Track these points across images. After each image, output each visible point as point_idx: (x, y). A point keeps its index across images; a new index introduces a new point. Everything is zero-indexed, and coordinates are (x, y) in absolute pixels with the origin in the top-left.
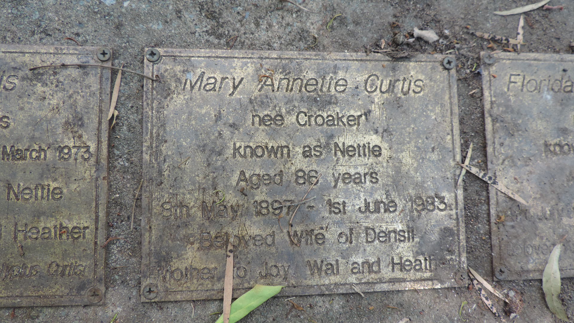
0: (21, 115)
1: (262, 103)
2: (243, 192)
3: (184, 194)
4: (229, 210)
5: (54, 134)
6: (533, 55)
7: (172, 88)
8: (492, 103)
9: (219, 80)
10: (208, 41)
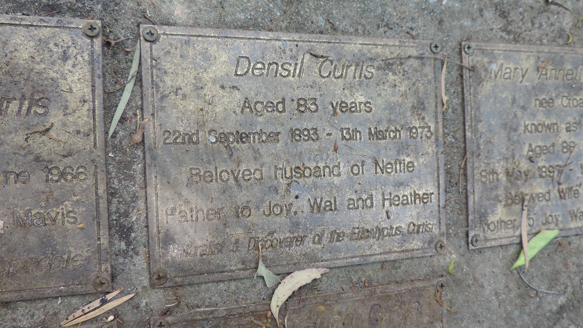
0: (379, 101)
1: (541, 88)
2: (531, 160)
3: (494, 163)
4: (523, 175)
5: (405, 117)
7: (483, 77)
9: (513, 70)
10: (501, 37)
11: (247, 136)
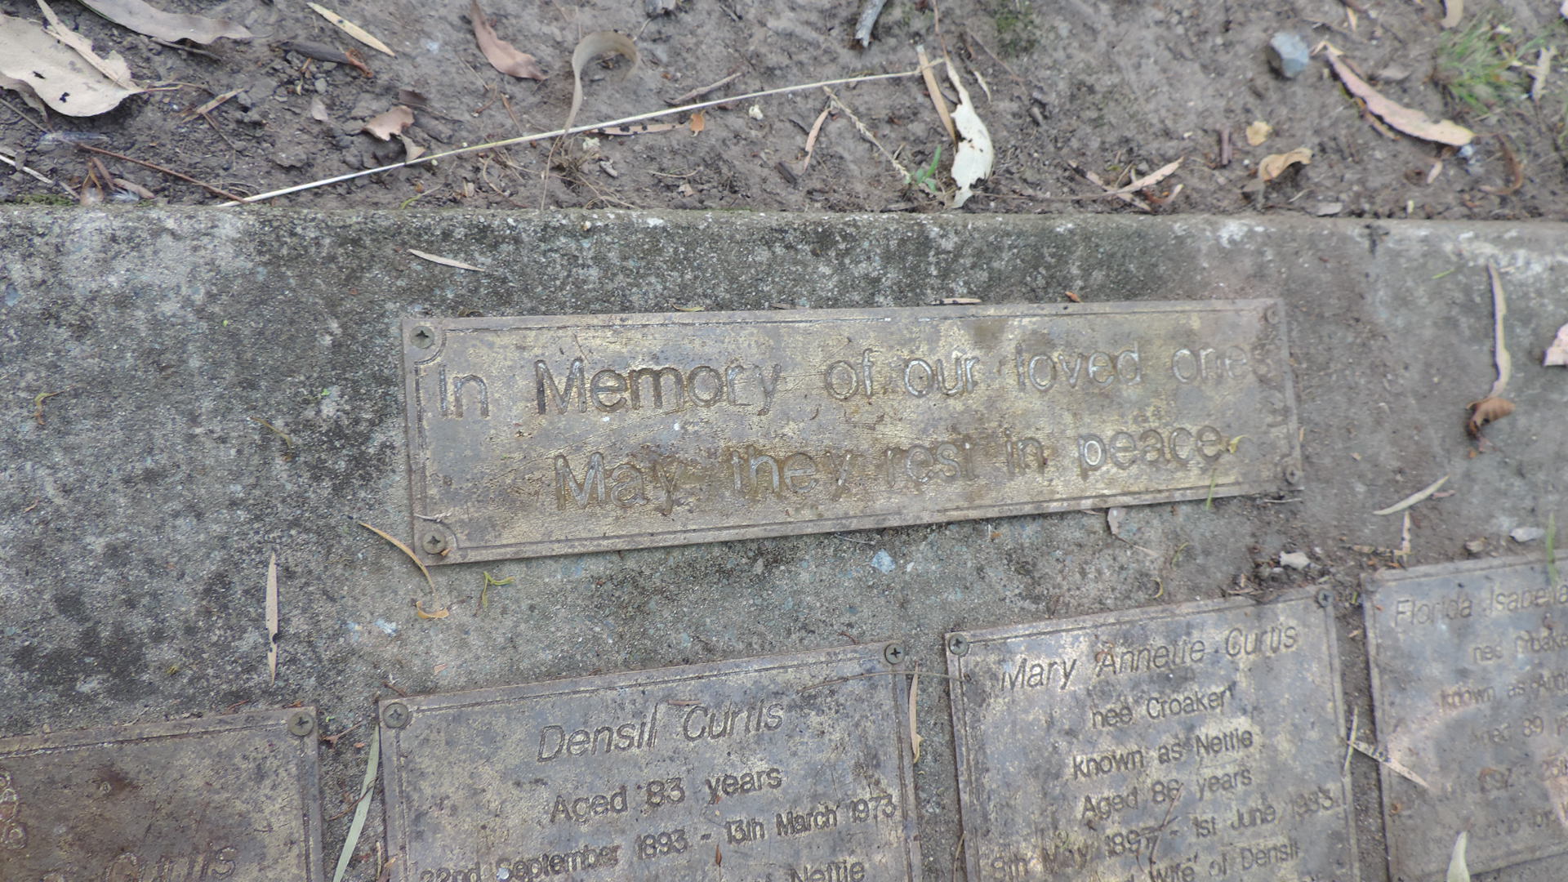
0: (795, 764)
1: (1103, 692)
2: (1090, 825)
3: (1018, 842)
4: (1077, 856)
5: (842, 784)
6: (1422, 569)
7: (988, 689)
8: (1378, 646)
9: (1046, 668)
10: (1022, 609)
11: (563, 860)
